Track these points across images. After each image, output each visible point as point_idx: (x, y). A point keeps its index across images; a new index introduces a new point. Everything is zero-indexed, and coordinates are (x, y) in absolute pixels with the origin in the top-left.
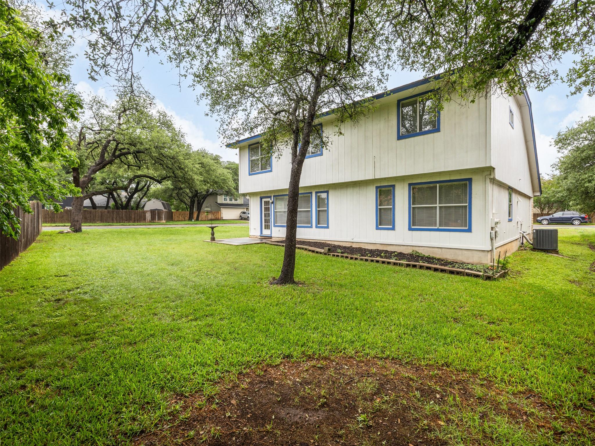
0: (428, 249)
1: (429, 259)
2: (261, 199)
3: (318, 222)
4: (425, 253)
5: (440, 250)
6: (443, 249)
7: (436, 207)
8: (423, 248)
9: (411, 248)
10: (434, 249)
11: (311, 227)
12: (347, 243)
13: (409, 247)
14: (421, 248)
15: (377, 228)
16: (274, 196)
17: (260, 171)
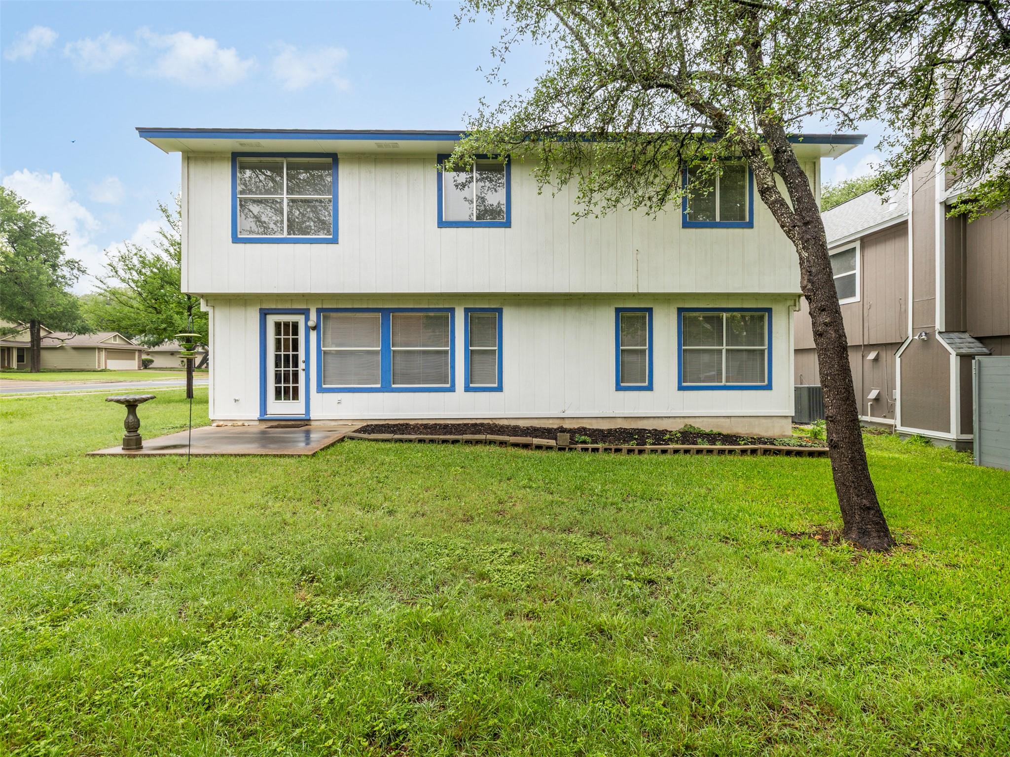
0: (710, 420)
1: (712, 437)
2: (264, 314)
3: (470, 377)
4: (705, 427)
5: (728, 420)
6: (733, 419)
7: (721, 351)
8: (701, 419)
9: (682, 420)
10: (718, 420)
11: (452, 389)
12: (551, 421)
13: (678, 420)
14: (697, 420)
15: (619, 388)
16: (319, 311)
17: (285, 235)
